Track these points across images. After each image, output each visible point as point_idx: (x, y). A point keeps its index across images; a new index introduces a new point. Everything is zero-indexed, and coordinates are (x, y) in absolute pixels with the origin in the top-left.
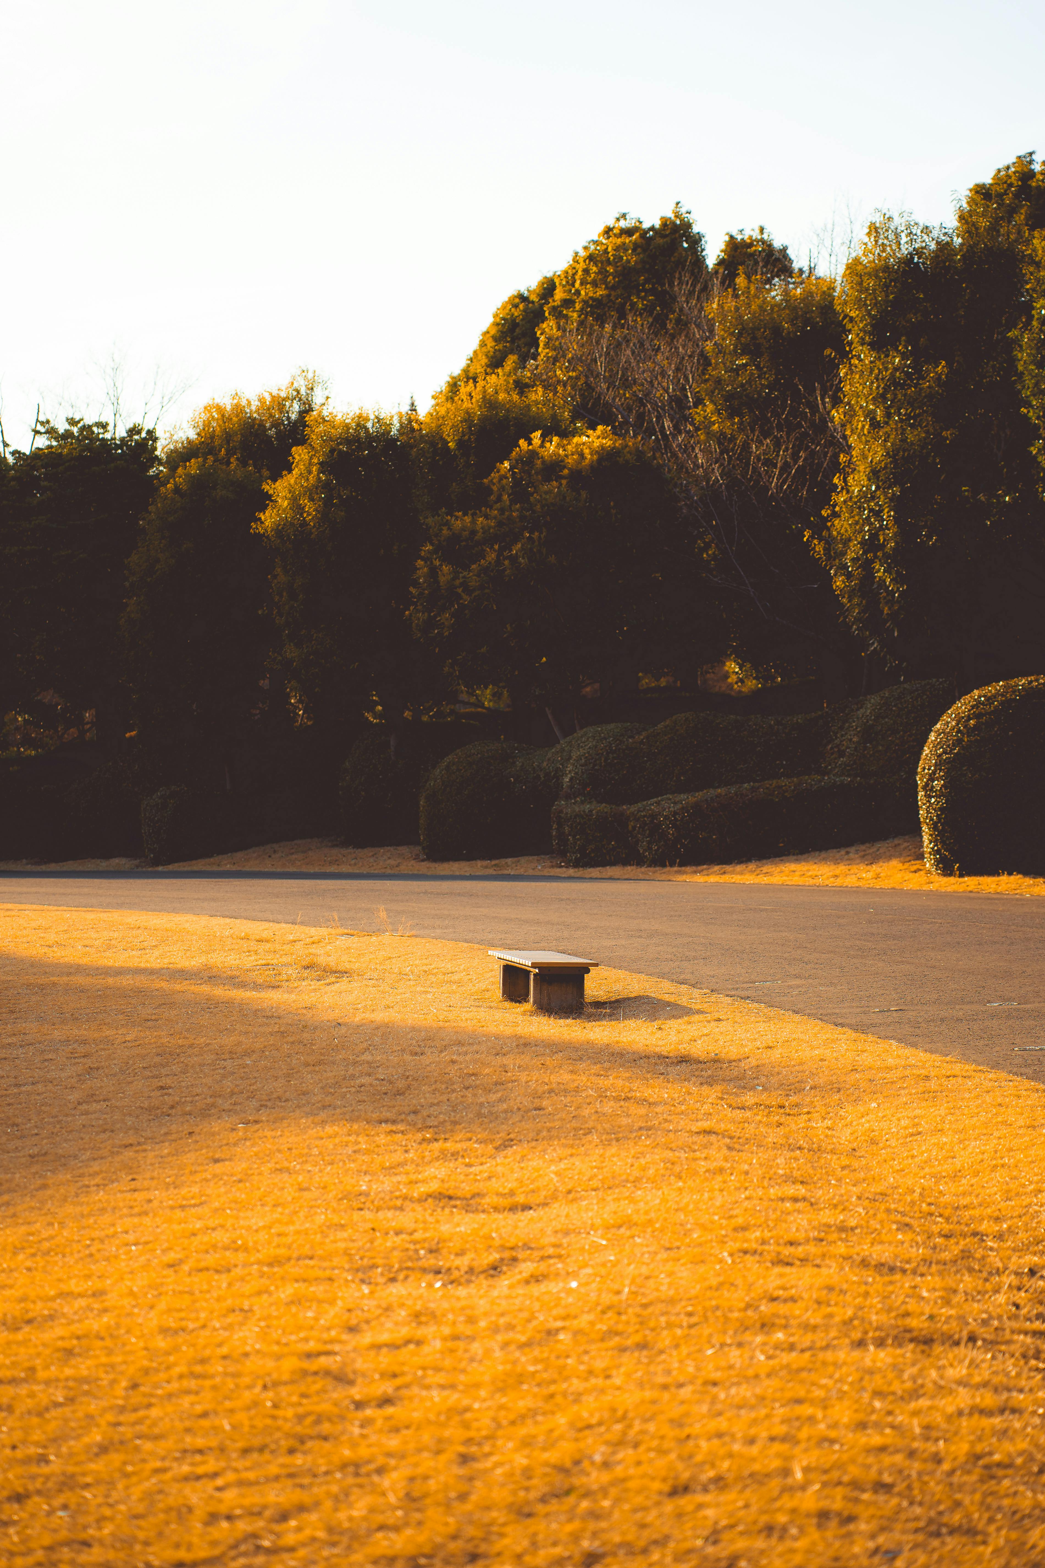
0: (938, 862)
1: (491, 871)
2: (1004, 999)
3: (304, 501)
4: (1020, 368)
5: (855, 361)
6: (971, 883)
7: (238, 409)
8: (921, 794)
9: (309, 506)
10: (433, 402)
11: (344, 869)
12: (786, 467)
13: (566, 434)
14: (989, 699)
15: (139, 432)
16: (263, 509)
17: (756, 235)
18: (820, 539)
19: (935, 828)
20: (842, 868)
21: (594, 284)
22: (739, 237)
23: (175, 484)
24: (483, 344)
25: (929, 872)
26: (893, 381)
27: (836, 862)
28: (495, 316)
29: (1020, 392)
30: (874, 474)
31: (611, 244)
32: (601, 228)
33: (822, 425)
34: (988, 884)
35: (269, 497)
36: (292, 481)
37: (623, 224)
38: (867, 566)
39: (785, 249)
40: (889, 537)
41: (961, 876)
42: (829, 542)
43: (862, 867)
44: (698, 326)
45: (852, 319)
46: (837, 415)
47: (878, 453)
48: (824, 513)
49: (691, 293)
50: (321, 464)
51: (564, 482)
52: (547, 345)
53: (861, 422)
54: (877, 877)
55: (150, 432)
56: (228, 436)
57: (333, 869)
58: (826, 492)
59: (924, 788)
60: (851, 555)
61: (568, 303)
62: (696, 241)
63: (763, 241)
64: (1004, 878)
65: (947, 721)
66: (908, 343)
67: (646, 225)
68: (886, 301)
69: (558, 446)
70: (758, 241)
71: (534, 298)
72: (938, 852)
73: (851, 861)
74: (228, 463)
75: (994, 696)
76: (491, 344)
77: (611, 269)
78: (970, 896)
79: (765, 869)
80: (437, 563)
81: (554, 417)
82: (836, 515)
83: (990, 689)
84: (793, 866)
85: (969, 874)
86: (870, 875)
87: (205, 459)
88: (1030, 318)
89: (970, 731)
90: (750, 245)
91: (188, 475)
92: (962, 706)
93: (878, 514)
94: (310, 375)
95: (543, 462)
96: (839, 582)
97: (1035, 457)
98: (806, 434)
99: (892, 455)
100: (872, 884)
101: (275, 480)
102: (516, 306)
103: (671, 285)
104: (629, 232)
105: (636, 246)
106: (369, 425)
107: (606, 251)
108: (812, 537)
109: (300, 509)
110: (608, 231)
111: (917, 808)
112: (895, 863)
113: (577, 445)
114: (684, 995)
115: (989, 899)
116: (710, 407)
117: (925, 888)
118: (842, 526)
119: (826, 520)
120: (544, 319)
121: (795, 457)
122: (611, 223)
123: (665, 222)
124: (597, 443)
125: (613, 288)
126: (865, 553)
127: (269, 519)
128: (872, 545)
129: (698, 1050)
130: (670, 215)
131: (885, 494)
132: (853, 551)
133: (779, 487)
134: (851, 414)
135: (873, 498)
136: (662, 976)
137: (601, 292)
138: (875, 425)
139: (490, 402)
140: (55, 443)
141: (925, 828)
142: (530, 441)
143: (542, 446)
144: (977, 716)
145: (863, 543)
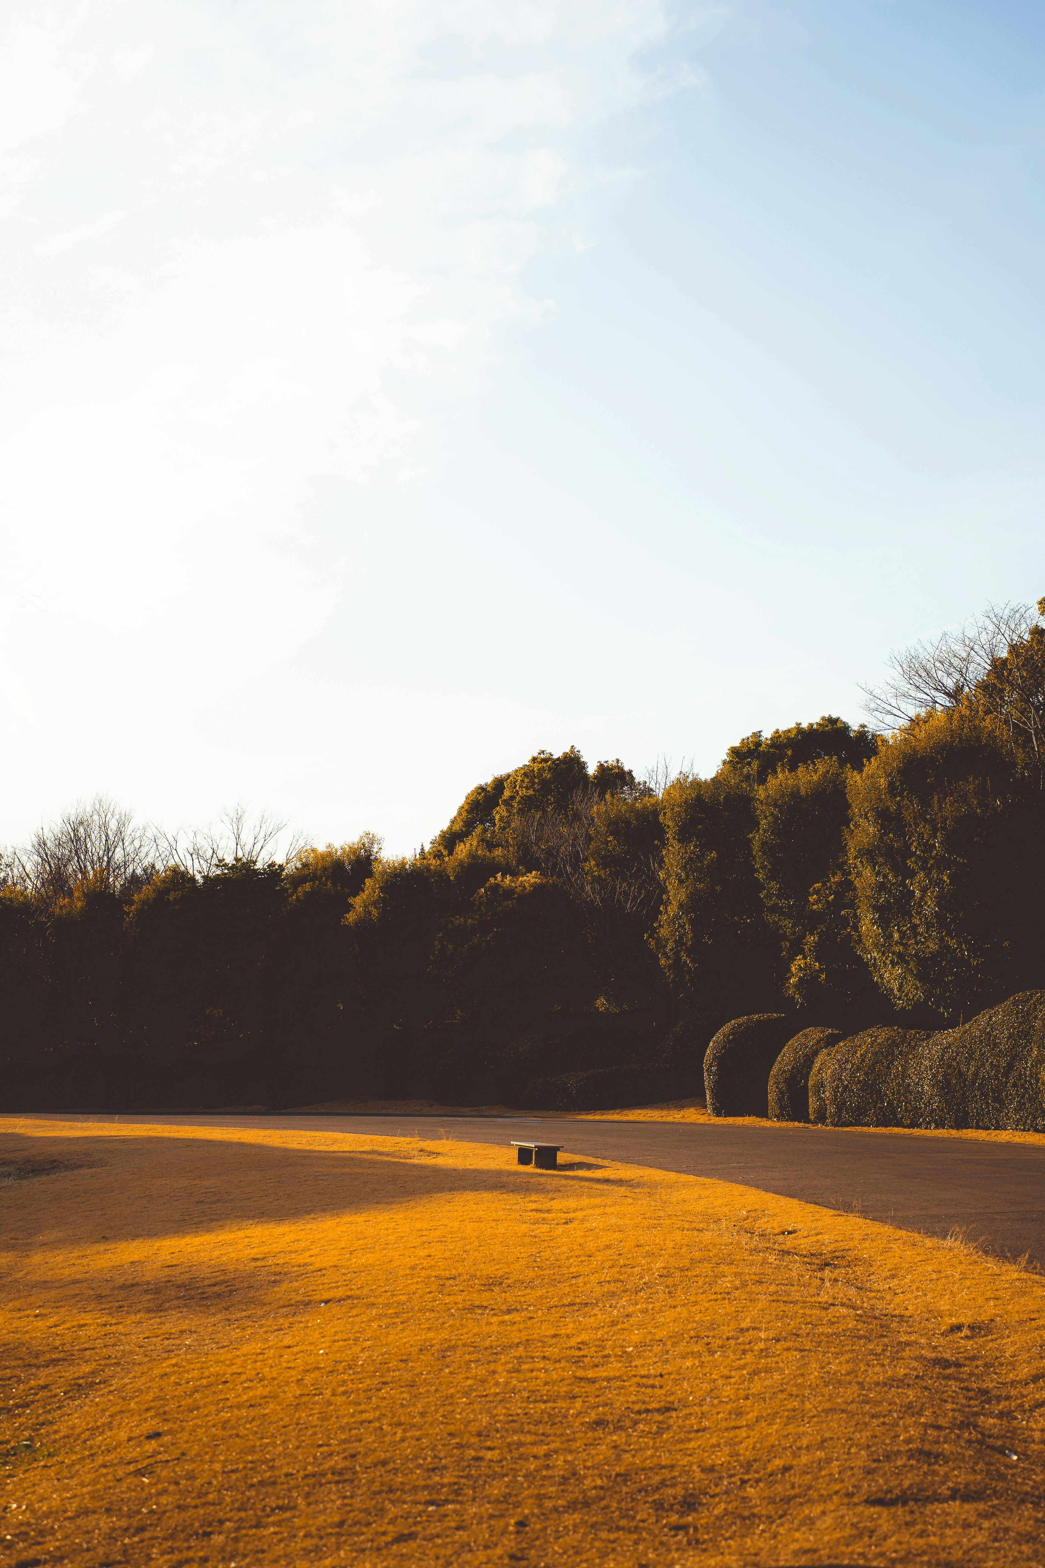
0: (714, 1109)
1: (475, 1113)
2: (738, 1163)
3: (371, 908)
4: (754, 853)
5: (670, 848)
6: (730, 1120)
7: (330, 854)
8: (706, 1073)
9: (375, 912)
10: (431, 845)
11: (391, 1111)
12: (635, 898)
13: (515, 874)
14: (740, 1025)
15: (274, 866)
16: (348, 912)
17: (615, 764)
18: (653, 938)
19: (713, 1092)
20: (665, 1113)
21: (527, 788)
22: (606, 765)
23: (297, 897)
24: (460, 813)
25: (710, 1115)
26: (690, 859)
27: (662, 1109)
28: (467, 798)
29: (754, 865)
30: (681, 906)
31: (536, 767)
32: (530, 758)
33: (653, 878)
34: (739, 1121)
35: (351, 905)
36: (365, 897)
37: (542, 756)
38: (677, 954)
39: (631, 772)
40: (688, 940)
41: (725, 1117)
42: (658, 940)
43: (675, 1112)
44: (587, 818)
45: (669, 827)
46: (662, 875)
47: (682, 896)
48: (655, 925)
49: (582, 801)
50: (381, 888)
51: (514, 901)
52: (500, 820)
53: (673, 880)
54: (683, 1117)
55: (280, 866)
56: (325, 869)
57: (384, 1111)
58: (655, 913)
59: (707, 1071)
60: (669, 947)
61: (512, 798)
62: (582, 766)
63: (619, 767)
64: (747, 1118)
65: (718, 1037)
66: (697, 840)
67: (555, 757)
68: (686, 818)
69: (510, 881)
70: (615, 767)
71: (489, 789)
72: (714, 1104)
73: (669, 1109)
74: (327, 885)
75: (742, 1024)
76: (464, 814)
77: (536, 781)
78: (729, 1126)
79: (625, 1113)
80: (445, 943)
81: (507, 864)
82: (660, 926)
83: (741, 1020)
84: (639, 1111)
85: (730, 1116)
86: (680, 1116)
87: (314, 883)
88: (759, 829)
89: (730, 1041)
90: (611, 769)
91: (305, 892)
92: (726, 1029)
93: (683, 927)
94: (371, 836)
95: (503, 890)
96: (663, 962)
97: (762, 899)
98: (644, 881)
99: (690, 897)
100: (681, 1120)
101: (355, 897)
102: (480, 794)
103: (572, 796)
104: (545, 760)
105: (550, 768)
106: (407, 867)
107: (533, 771)
108: (649, 937)
109: (369, 913)
110: (534, 759)
111: (703, 1081)
112: (692, 1110)
113: (522, 882)
114: (600, 1162)
115: (739, 1127)
116: (593, 863)
117: (708, 1122)
118: (664, 932)
119: (656, 928)
120: (498, 805)
121: (640, 893)
122: (536, 755)
123: (565, 754)
124: (532, 881)
125: (538, 791)
126: (677, 947)
127: (351, 917)
128: (679, 942)
129: (612, 1177)
130: (568, 751)
131: (687, 916)
132: (670, 945)
133: (631, 908)
134: (669, 875)
135: (680, 918)
136: (588, 1155)
137: (531, 792)
138: (681, 881)
139: (473, 855)
140: (226, 871)
141: (707, 1091)
142: (496, 879)
143: (502, 881)
144: (732, 1034)
145: (675, 941)
